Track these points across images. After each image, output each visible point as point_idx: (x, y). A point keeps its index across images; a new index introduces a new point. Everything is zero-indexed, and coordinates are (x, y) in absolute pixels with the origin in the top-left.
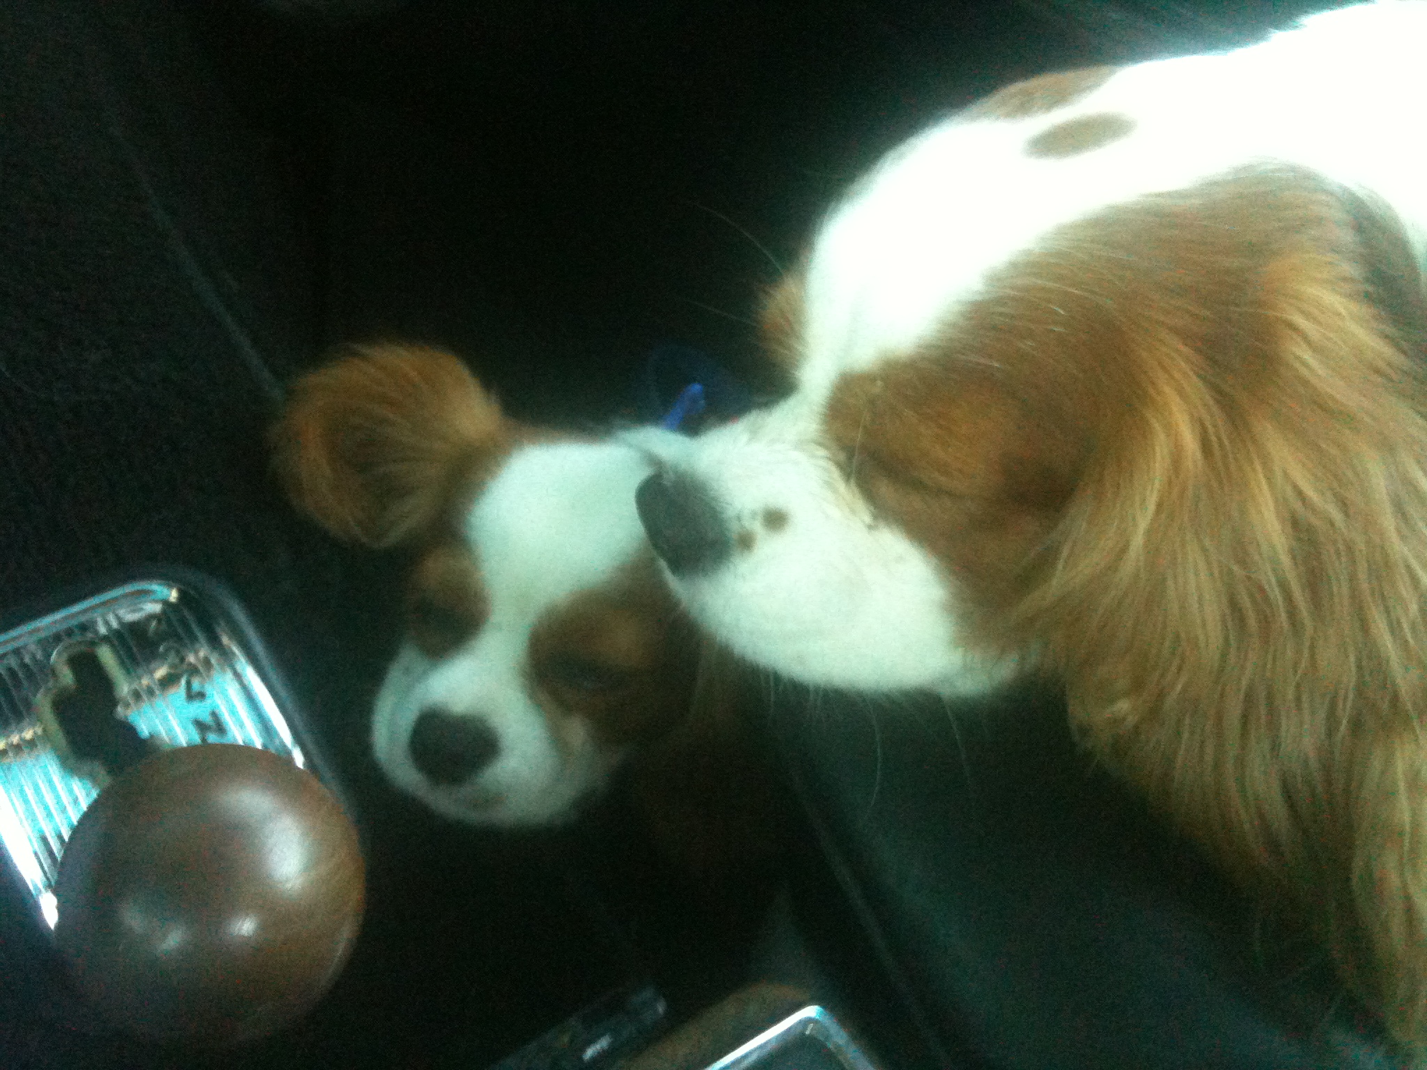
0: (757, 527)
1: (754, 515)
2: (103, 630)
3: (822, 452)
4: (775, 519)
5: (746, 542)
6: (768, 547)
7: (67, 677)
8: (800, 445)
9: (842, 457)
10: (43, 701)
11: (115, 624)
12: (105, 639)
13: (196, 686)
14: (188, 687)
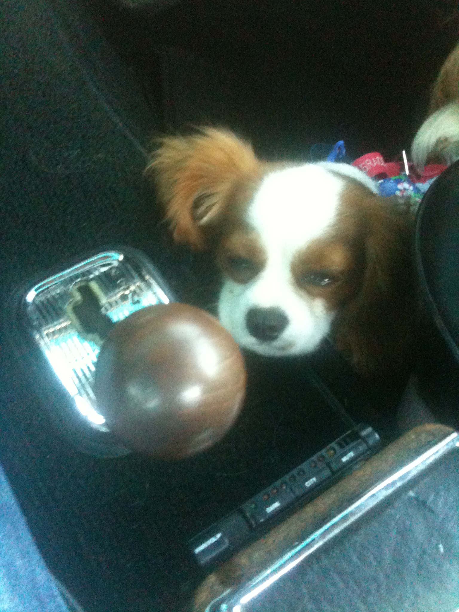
7: (78, 297)
10: (68, 308)
12: (94, 280)
13: (136, 298)
14: (133, 299)
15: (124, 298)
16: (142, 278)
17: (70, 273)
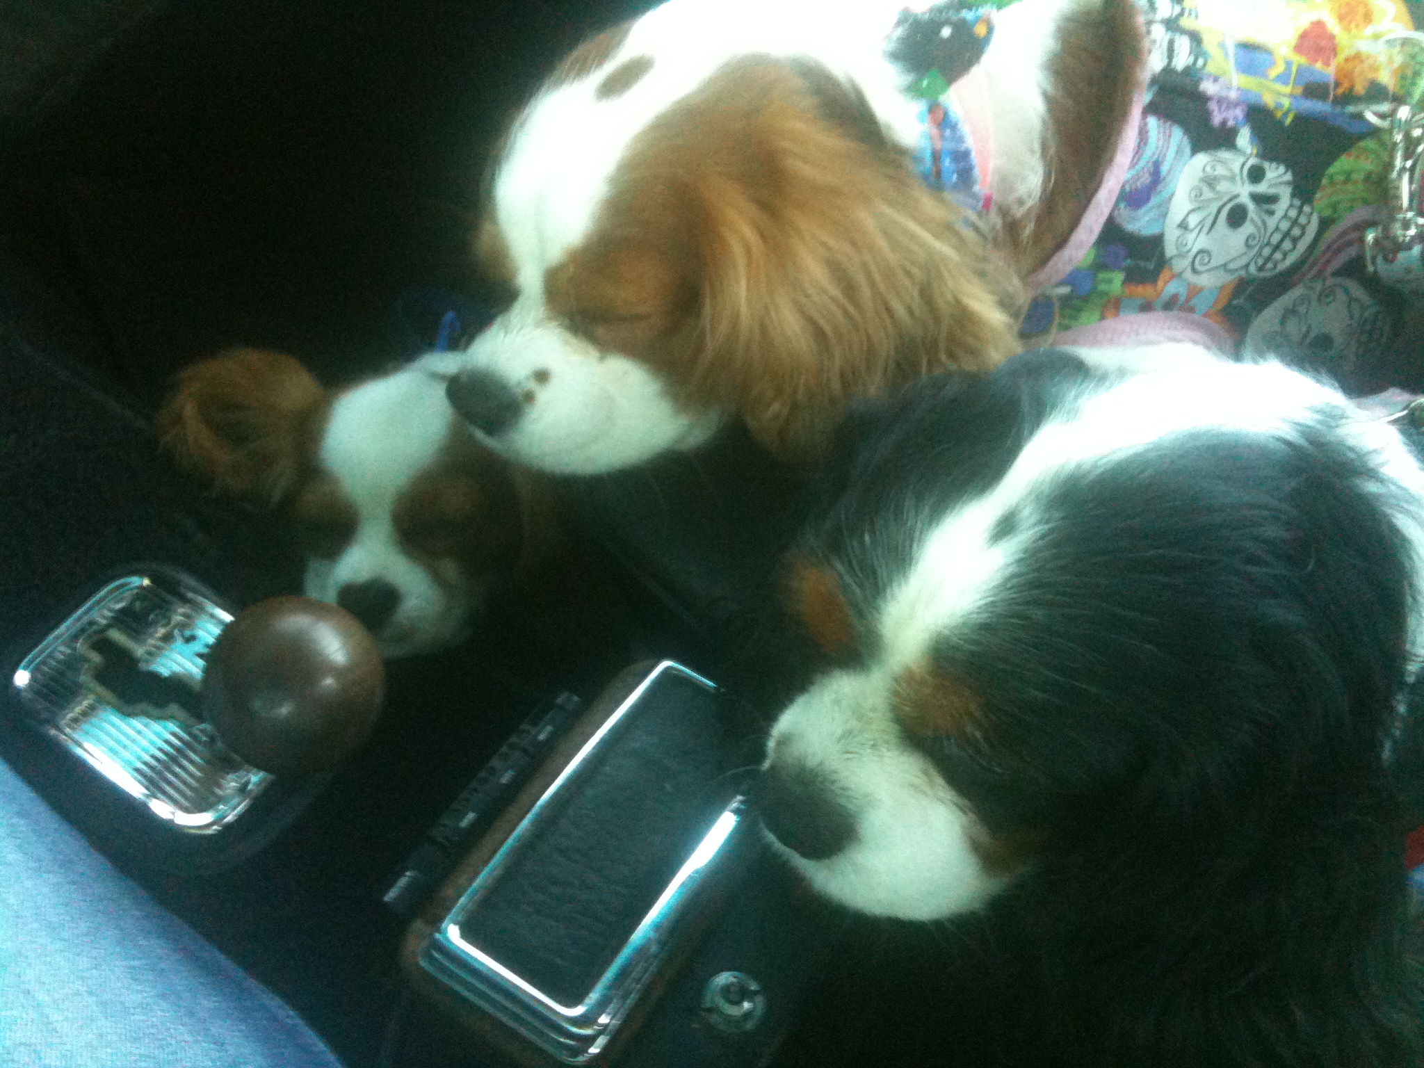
0: (532, 385)
1: (527, 378)
2: (104, 622)
3: (554, 324)
4: (542, 376)
5: (529, 397)
6: (544, 396)
7: (96, 658)
8: (538, 324)
9: (567, 322)
10: (86, 678)
11: (110, 614)
12: (108, 626)
13: (188, 633)
14: (183, 636)
15: (168, 638)
16: (186, 601)
17: (68, 629)
